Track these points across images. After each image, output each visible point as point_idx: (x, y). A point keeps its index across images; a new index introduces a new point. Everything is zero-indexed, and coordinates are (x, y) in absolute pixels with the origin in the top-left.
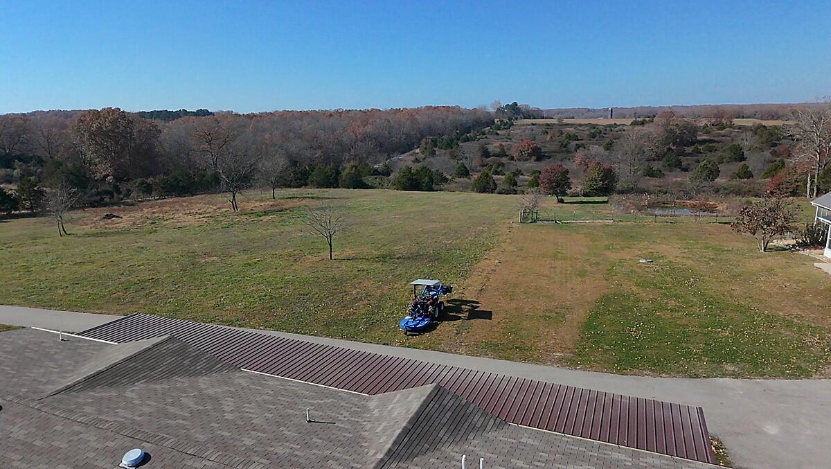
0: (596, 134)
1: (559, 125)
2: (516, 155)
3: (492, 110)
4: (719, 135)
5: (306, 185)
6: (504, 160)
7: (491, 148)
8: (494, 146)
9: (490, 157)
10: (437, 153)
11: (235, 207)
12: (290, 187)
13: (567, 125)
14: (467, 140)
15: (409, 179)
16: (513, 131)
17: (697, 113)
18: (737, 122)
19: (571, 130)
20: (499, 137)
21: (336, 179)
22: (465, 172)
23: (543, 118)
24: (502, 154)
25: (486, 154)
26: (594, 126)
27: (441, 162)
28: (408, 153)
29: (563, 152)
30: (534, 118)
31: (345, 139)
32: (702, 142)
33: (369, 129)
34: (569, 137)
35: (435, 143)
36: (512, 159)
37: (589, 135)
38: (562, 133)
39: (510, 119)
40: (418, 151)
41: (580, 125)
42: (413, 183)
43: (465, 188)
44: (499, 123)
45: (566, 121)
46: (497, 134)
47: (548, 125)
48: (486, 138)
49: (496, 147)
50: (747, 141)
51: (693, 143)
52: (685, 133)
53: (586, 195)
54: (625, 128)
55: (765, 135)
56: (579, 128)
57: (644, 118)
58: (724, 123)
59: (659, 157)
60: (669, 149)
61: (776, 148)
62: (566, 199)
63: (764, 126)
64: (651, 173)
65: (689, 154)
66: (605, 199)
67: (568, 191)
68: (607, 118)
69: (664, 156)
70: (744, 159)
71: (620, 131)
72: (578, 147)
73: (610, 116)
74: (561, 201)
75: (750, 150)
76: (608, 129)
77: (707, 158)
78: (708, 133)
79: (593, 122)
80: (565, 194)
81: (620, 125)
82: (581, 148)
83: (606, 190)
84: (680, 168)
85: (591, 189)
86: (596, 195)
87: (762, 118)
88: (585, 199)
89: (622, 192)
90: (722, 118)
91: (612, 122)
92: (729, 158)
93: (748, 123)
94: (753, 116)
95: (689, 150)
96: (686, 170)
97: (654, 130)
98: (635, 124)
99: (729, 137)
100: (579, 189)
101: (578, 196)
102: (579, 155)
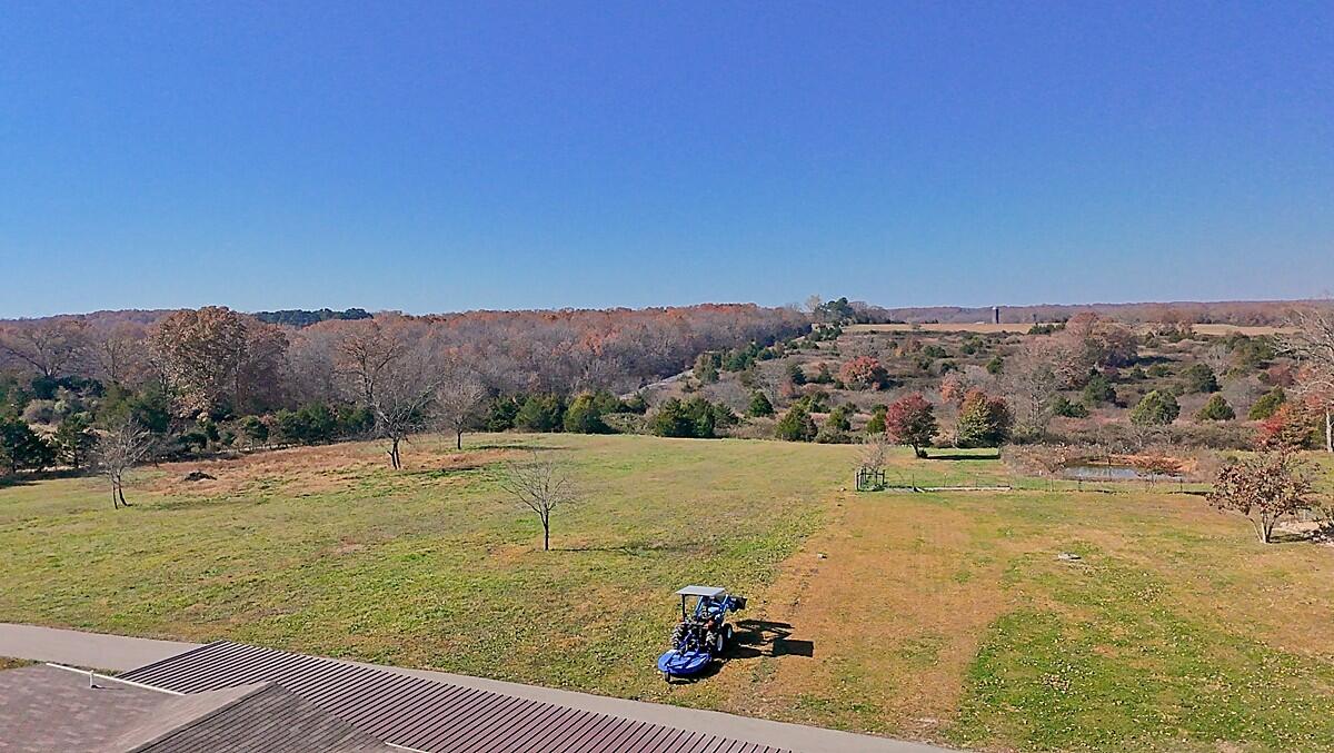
0: (975, 347)
1: (914, 333)
2: (846, 381)
3: (807, 311)
4: (1174, 350)
5: (511, 426)
6: (828, 388)
7: (806, 370)
8: (811, 367)
9: (805, 383)
10: (721, 377)
11: (396, 461)
12: (486, 430)
13: (927, 332)
14: (768, 357)
15: (676, 419)
16: (841, 342)
17: (1134, 314)
18: (1200, 329)
19: (934, 341)
20: (820, 352)
21: (559, 420)
22: (766, 408)
23: (889, 322)
24: (825, 379)
25: (799, 379)
26: (969, 336)
27: (727, 391)
28: (675, 378)
29: (922, 375)
30: (875, 323)
31: (575, 354)
32: (1148, 361)
33: (612, 339)
34: (931, 351)
35: (717, 362)
36: (842, 387)
37: (963, 349)
38: (919, 346)
39: (836, 324)
40: (690, 373)
41: (948, 334)
42: (683, 425)
43: (766, 433)
44: (819, 330)
45: (924, 327)
46: (817, 348)
47: (897, 333)
48: (799, 352)
49: (815, 368)
50: (1219, 359)
51: (1131, 363)
52: (1117, 347)
53: (962, 445)
54: (1020, 338)
55: (1248, 352)
56: (946, 337)
57: (1050, 323)
58: (1180, 330)
59: (1078, 385)
60: (1094, 372)
61: (1267, 372)
62: (930, 451)
63: (1246, 337)
64: (1067, 411)
65: (1126, 380)
66: (994, 451)
67: (934, 439)
68: (991, 322)
69: (1086, 382)
70: (1217, 389)
71: (1013, 342)
72: (946, 368)
73: (994, 320)
74: (923, 455)
75: (1225, 373)
76: (993, 340)
77: (1156, 388)
78: (1154, 346)
79: (969, 328)
80: (928, 444)
81: (1012, 333)
82: (951, 370)
83: (995, 438)
84: (1114, 402)
85: (972, 437)
86: (978, 445)
87: (1239, 324)
88: (962, 452)
89: (1022, 441)
90: (1174, 322)
91: (998, 329)
92: (1195, 386)
93: (1218, 330)
94: (1226, 320)
95: (1126, 372)
96: (1123, 405)
97: (1067, 341)
98: (1035, 331)
99: (1190, 352)
100: (950, 436)
101: (951, 447)
102: (950, 379)
